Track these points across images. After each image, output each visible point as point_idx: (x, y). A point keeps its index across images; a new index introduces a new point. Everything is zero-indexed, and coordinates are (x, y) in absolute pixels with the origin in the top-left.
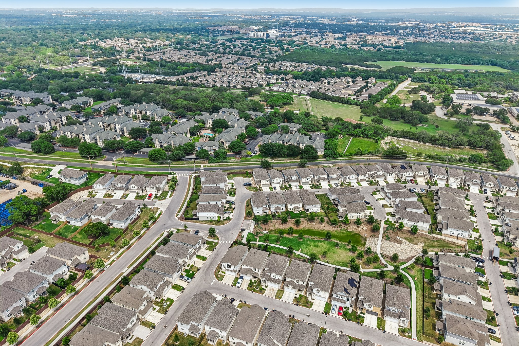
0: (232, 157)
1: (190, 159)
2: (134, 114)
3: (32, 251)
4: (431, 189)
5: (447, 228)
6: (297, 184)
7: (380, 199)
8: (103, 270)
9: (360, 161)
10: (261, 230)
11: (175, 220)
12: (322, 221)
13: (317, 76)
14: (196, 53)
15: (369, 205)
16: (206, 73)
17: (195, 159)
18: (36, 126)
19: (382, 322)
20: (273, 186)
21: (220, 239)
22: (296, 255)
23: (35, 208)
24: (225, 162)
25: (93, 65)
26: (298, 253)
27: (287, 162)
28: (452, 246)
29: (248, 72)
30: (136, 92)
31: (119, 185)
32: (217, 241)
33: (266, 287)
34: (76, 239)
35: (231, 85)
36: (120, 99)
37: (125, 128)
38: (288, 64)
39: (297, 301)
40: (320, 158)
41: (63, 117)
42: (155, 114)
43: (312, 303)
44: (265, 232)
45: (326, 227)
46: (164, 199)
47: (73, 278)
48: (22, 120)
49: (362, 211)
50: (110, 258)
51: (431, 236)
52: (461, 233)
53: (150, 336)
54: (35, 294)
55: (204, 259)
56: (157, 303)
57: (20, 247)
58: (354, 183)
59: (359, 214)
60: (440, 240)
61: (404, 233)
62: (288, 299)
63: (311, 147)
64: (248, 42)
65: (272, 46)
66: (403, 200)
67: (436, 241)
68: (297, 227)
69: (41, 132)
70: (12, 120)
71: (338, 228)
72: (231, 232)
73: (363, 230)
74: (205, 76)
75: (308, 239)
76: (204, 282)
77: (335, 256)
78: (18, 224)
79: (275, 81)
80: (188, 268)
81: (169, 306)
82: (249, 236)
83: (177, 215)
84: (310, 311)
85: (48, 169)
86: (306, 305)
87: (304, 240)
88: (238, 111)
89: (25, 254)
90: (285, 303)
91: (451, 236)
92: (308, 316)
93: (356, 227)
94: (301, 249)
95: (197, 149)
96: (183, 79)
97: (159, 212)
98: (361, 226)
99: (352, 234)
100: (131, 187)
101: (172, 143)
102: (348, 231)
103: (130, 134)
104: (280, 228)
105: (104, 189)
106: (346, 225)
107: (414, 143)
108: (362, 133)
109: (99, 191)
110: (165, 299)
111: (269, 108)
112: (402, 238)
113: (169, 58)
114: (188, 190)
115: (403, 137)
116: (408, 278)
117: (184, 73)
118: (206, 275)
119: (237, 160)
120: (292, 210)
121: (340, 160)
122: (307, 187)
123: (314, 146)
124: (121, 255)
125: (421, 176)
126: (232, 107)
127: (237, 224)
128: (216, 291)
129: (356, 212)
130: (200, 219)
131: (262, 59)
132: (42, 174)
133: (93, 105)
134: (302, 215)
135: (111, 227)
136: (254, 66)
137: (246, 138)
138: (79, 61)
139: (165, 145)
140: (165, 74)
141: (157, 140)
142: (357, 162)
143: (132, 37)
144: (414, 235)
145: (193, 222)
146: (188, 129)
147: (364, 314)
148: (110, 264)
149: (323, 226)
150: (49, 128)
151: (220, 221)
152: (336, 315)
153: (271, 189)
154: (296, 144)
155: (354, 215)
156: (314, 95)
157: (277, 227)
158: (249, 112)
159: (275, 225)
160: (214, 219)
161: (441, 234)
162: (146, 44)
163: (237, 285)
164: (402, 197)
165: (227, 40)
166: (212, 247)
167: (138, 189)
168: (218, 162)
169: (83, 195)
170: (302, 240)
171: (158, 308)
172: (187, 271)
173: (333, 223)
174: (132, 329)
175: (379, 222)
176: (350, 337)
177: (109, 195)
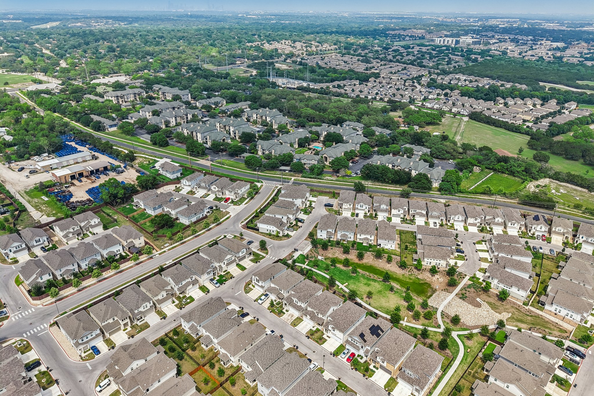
0: (329, 175)
1: (285, 170)
2: (255, 118)
3: (105, 228)
4: (565, 252)
5: (552, 304)
6: (386, 215)
7: (482, 251)
8: (151, 258)
9: (484, 202)
10: (316, 254)
11: (238, 226)
12: (389, 260)
13: (492, 95)
14: (358, 60)
15: (463, 255)
16: (357, 82)
17: (290, 171)
18: (163, 121)
19: (394, 384)
20: (357, 211)
21: (269, 253)
22: (338, 288)
23: (122, 191)
24: (319, 179)
25: (248, 67)
26: (341, 286)
27: (389, 189)
28: (552, 327)
29: (407, 84)
30: (267, 97)
31: (203, 184)
32: (264, 255)
33: (287, 311)
34: (145, 226)
35: (377, 98)
36: (249, 103)
37: (237, 131)
38: (463, 77)
39: (311, 334)
40: (433, 191)
41: (189, 115)
42: (274, 121)
43: (326, 340)
44: (320, 258)
45: (393, 268)
46: (239, 205)
47: (123, 259)
48: (156, 113)
49: (444, 258)
50: (163, 249)
51: (527, 308)
52: (570, 313)
53: (158, 324)
54: (87, 263)
55: (243, 268)
56: (179, 298)
57: (97, 223)
58: (459, 226)
59: (438, 262)
60: (538, 316)
61: (490, 297)
62: (302, 329)
63: (425, 176)
64: (428, 50)
65: (457, 55)
66: (509, 257)
67: (531, 316)
68: (359, 260)
69: (167, 126)
70: (147, 113)
71: (407, 272)
72: (284, 249)
73: (439, 281)
74: (355, 85)
75: (363, 276)
76: (231, 290)
77: (382, 300)
78: (106, 204)
79: (435, 96)
80: (223, 274)
81: (188, 303)
82: (300, 257)
83: (242, 222)
84: (318, 347)
85: (155, 160)
86: (318, 340)
87: (358, 275)
88: (363, 126)
89: (99, 230)
90: (298, 332)
91: (556, 314)
92: (314, 352)
93: (430, 276)
94: (347, 284)
95: (295, 161)
96: (328, 87)
97: (228, 216)
98: (437, 276)
99: (421, 282)
100: (212, 188)
101: (273, 151)
102: (418, 278)
103: (240, 138)
104: (340, 257)
105: (189, 186)
106: (419, 270)
107: (581, 191)
108: (507, 169)
109: (185, 187)
110: (188, 296)
111: (406, 126)
112: (484, 301)
113: (326, 64)
114: (266, 201)
115: (567, 182)
116: (458, 347)
117: (332, 81)
118: (236, 285)
119: (331, 178)
120: (361, 242)
121: (460, 196)
122: (396, 220)
123: (429, 176)
124: (173, 248)
125: (558, 233)
126: (359, 121)
127: (294, 243)
128: (237, 302)
129: (434, 258)
130: (260, 231)
131: (432, 70)
132: (148, 165)
133: (224, 105)
134: (370, 249)
135: (178, 221)
136: (419, 78)
137: (357, 156)
138: (237, 62)
139: (267, 152)
140: (312, 81)
141: (260, 146)
142: (479, 202)
143: (300, 39)
144: (503, 302)
145: (253, 232)
146: (297, 140)
147: (377, 369)
148: (160, 254)
149: (389, 265)
150: (174, 124)
151: (278, 236)
152: (345, 360)
153: (353, 215)
154: (407, 170)
155: (432, 261)
156: (475, 116)
157: (336, 255)
158: (374, 128)
159: (337, 253)
160: (273, 233)
161: (542, 309)
162: (311, 47)
163: (260, 301)
164: (508, 253)
165: (402, 47)
166: (257, 259)
167: (218, 191)
168: (311, 178)
169: (171, 188)
170: (355, 275)
171: (177, 302)
172: (221, 276)
173: (403, 265)
174: (144, 313)
175: (462, 276)
176: (346, 386)
177: (192, 193)
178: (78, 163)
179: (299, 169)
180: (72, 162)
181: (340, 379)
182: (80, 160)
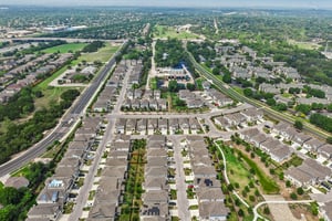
0: (289, 113)
2: (279, 72)
6: (299, 145)
8: (164, 114)
10: (230, 144)
12: (267, 166)
15: (328, 190)
17: (266, 103)
18: (227, 63)
19: (195, 208)
21: (208, 133)
22: (221, 162)
23: (176, 86)
24: (279, 112)
31: (211, 94)
32: (205, 133)
37: (257, 76)
42: (288, 75)
43: (189, 175)
46: (220, 109)
49: (301, 180)
53: (143, 135)
57: (159, 95)
59: (297, 181)
68: (250, 157)
71: (272, 177)
72: (216, 135)
73: (287, 191)
77: (238, 178)
82: (220, 141)
84: (183, 176)
86: (186, 173)
87: (240, 163)
89: (158, 98)
90: (182, 166)
93: (285, 186)
94: (229, 162)
97: (209, 111)
98: (289, 189)
99: (276, 186)
100: (214, 97)
102: (275, 183)
106: (281, 180)
109: (204, 94)
110: (160, 132)
112: (306, 218)
118: (180, 137)
120: (261, 150)
122: (303, 152)
124: (175, 114)
127: (224, 134)
128: (174, 143)
130: (215, 123)
134: (263, 156)
135: (186, 105)
137: (325, 109)
141: (261, 86)
145: (212, 122)
146: (288, 88)
147: (196, 199)
148: (168, 114)
149: (265, 168)
151: (220, 128)
159: (242, 149)
171: (155, 132)
172: (180, 132)
173: (272, 172)
174: (141, 130)
175: (307, 198)
176: (176, 195)
177: (205, 97)
179: (271, 103)
182: (179, 72)
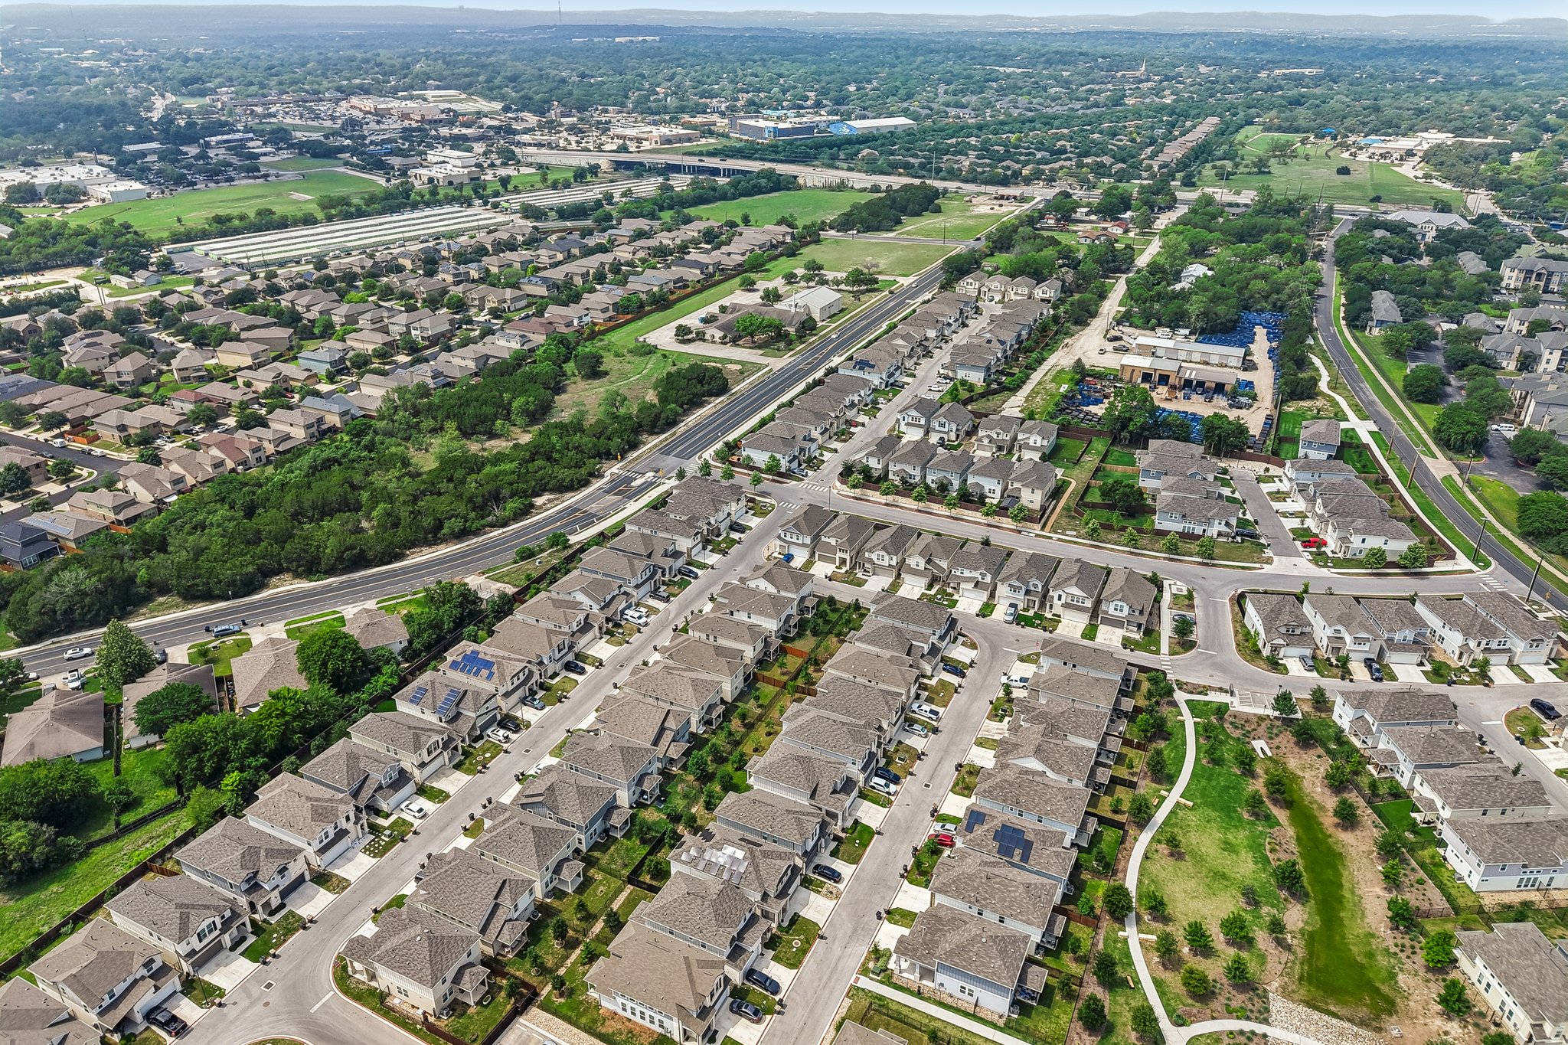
3: (1045, 458)
10: (1261, 733)
19: (904, 920)
21: (1175, 656)
31: (1311, 489)
32: (1164, 652)
39: (969, 770)
44: (1259, 744)
45: (1375, 904)
46: (1324, 567)
48: (1537, 329)
50: (1056, 533)
53: (872, 592)
54: (934, 478)
55: (1089, 636)
62: (971, 754)
68: (1338, 825)
70: (1517, 322)
71: (1391, 941)
72: (1217, 672)
75: (1264, 836)
77: (1191, 883)
78: (1111, 434)
80: (1048, 616)
82: (1214, 705)
92: (926, 784)
94: (1190, 804)
99: (1383, 988)
100: (1317, 503)
102: (1392, 976)
104: (1306, 784)
105: (1290, 479)
109: (1285, 480)
110: (954, 597)
118: (1032, 641)
120: (1417, 804)
124: (1071, 542)
127: (1252, 682)
128: (986, 654)
129: (1506, 980)
134: (1409, 834)
135: (1152, 516)
148: (1041, 536)
149: (1375, 889)
151: (1258, 652)
152: (929, 831)
157: (1306, 774)
166: (1137, 645)
167: (1321, 516)
170: (1247, 818)
171: (932, 592)
172: (1041, 617)
174: (876, 569)
176: (866, 846)
177: (1279, 496)
178: (1208, 364)
180: (1197, 357)
181: (879, 833)
182: (1214, 360)
